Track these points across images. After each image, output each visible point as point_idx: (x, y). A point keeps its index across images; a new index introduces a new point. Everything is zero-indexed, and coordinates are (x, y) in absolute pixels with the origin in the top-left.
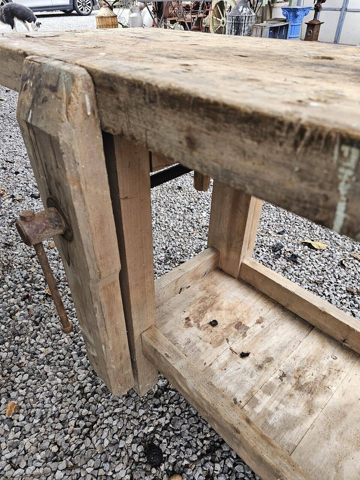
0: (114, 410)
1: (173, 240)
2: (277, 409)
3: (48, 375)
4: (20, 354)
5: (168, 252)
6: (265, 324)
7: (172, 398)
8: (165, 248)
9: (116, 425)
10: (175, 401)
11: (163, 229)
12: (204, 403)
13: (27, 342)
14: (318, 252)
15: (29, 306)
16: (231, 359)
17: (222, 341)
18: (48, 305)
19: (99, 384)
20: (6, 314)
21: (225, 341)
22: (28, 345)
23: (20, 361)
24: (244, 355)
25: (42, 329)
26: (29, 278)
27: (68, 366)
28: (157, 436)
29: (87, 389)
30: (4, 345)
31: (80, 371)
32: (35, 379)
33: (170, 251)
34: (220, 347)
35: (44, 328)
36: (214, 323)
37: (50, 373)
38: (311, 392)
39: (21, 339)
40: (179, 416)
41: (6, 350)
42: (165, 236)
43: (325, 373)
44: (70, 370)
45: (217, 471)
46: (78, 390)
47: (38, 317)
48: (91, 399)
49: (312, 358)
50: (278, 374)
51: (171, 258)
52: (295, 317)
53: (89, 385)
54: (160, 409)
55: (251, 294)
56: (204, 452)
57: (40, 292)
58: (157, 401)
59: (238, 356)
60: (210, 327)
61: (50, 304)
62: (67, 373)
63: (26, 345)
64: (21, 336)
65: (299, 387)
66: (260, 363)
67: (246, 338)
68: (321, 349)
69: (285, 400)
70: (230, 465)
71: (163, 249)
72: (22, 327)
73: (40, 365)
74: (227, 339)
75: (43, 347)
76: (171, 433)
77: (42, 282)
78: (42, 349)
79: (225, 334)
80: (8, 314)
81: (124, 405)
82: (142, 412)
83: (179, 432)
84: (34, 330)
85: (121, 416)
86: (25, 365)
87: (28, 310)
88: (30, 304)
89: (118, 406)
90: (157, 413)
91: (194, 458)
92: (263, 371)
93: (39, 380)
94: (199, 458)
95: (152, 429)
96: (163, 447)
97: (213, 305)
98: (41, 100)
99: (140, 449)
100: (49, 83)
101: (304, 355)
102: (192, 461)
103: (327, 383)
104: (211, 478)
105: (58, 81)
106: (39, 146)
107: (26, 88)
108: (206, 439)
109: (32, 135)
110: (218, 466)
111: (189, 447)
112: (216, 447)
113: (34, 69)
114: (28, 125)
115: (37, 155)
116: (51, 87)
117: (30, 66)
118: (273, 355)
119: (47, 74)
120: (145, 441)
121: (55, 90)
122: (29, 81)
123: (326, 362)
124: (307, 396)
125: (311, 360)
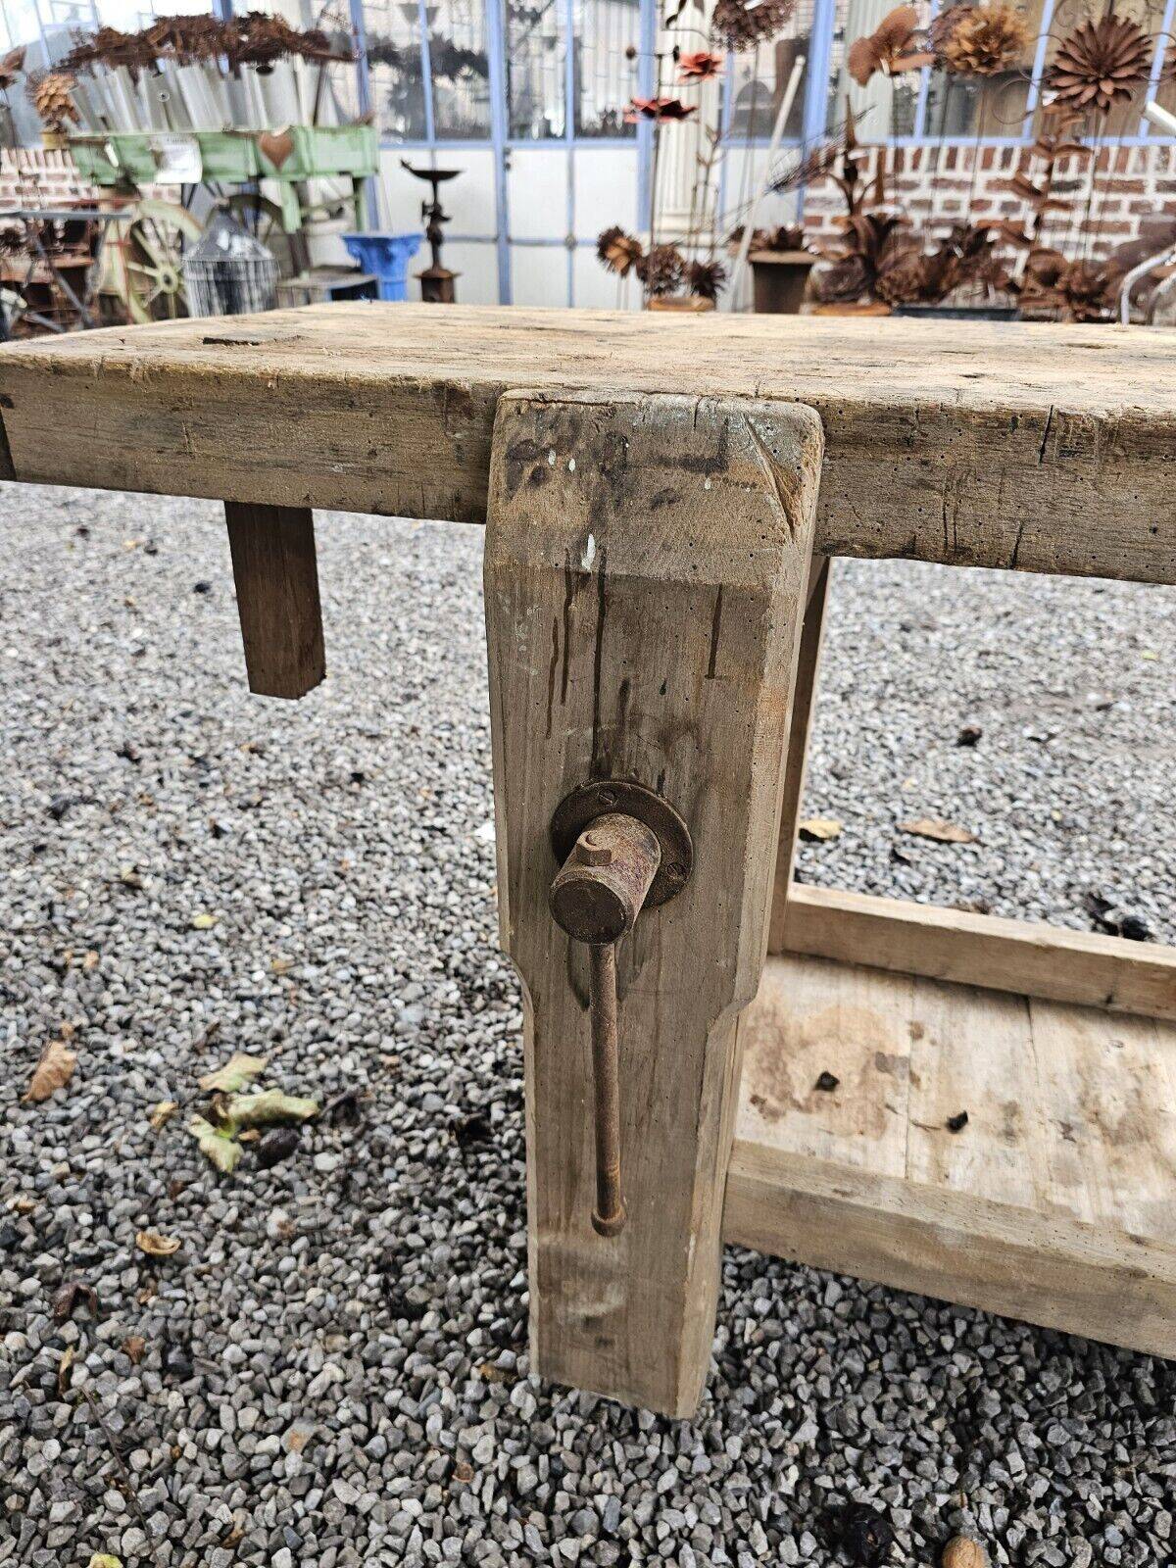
0: (655, 1488)
1: (446, 933)
2: (1118, 1204)
3: (363, 1507)
4: (198, 1503)
5: (457, 973)
6: (931, 1032)
7: (778, 1362)
8: (440, 965)
9: (699, 1521)
10: (794, 1365)
11: (393, 911)
12: (1011, 1260)
13: (191, 1451)
14: (830, 845)
15: (102, 1331)
16: (935, 1145)
17: (880, 1115)
18: (180, 1293)
19: (554, 1442)
20: (30, 1397)
21: (887, 1112)
22: (203, 1459)
23: (215, 1526)
24: (957, 1124)
25: (218, 1382)
26: (22, 1237)
27: (408, 1443)
28: (825, 1481)
29: (526, 1479)
30: (100, 1509)
31: (468, 1436)
32: (321, 1552)
33: (463, 969)
34: (889, 1132)
35: (221, 1374)
36: (827, 1083)
37: (366, 1501)
38: (1143, 1135)
39: (157, 1454)
40: (833, 1397)
41: (124, 1520)
42: (413, 931)
43: (1131, 1083)
44: (419, 1455)
45: (1019, 1473)
46: (496, 1496)
47: (170, 1350)
48: (562, 1501)
49: (1083, 1065)
50: (1055, 1132)
51: (481, 989)
52: (975, 992)
53: (521, 1462)
54: (777, 1407)
55: (842, 977)
56: (956, 1449)
57: (107, 1263)
58: (747, 1395)
59: (945, 1133)
60: (827, 1096)
61: (182, 1286)
62: (423, 1468)
63: (194, 1462)
64: (150, 1443)
65: (1115, 1137)
66: (1002, 1126)
67: (924, 1083)
68: (1080, 1038)
69: (1115, 1177)
70: (1034, 1442)
71: (435, 970)
72: (130, 1414)
73: (303, 1498)
74: (888, 1107)
75: (263, 1435)
76: (851, 1453)
77: (93, 1227)
78: (272, 1443)
79: (873, 1096)
80: (39, 1393)
81: (673, 1459)
82: (734, 1445)
83: (867, 1438)
84: (186, 1399)
85: (689, 1490)
86: (243, 1526)
87: (110, 1342)
88: (101, 1322)
89: (657, 1469)
90: (778, 1424)
91: (951, 1476)
92: (1022, 1140)
93: (340, 1547)
94: (961, 1464)
95: (794, 1473)
96: (864, 1496)
97: (782, 1040)
98: (643, 501)
99: (809, 1543)
100: (676, 452)
101: (1063, 1067)
102: (951, 1490)
103: (1152, 1101)
104: (1016, 1501)
105: (723, 441)
106: (614, 635)
107: (538, 478)
108: (933, 1415)
109: (584, 608)
110: (1015, 1460)
111: (913, 1460)
112: (966, 1423)
113: (575, 424)
114: (575, 580)
115: (582, 665)
116: (689, 464)
117: (550, 416)
118: (1009, 1096)
119: (655, 430)
120: (802, 1518)
121: (716, 464)
122: (551, 459)
123: (1111, 1060)
124: (1145, 1148)
125: (1086, 1070)
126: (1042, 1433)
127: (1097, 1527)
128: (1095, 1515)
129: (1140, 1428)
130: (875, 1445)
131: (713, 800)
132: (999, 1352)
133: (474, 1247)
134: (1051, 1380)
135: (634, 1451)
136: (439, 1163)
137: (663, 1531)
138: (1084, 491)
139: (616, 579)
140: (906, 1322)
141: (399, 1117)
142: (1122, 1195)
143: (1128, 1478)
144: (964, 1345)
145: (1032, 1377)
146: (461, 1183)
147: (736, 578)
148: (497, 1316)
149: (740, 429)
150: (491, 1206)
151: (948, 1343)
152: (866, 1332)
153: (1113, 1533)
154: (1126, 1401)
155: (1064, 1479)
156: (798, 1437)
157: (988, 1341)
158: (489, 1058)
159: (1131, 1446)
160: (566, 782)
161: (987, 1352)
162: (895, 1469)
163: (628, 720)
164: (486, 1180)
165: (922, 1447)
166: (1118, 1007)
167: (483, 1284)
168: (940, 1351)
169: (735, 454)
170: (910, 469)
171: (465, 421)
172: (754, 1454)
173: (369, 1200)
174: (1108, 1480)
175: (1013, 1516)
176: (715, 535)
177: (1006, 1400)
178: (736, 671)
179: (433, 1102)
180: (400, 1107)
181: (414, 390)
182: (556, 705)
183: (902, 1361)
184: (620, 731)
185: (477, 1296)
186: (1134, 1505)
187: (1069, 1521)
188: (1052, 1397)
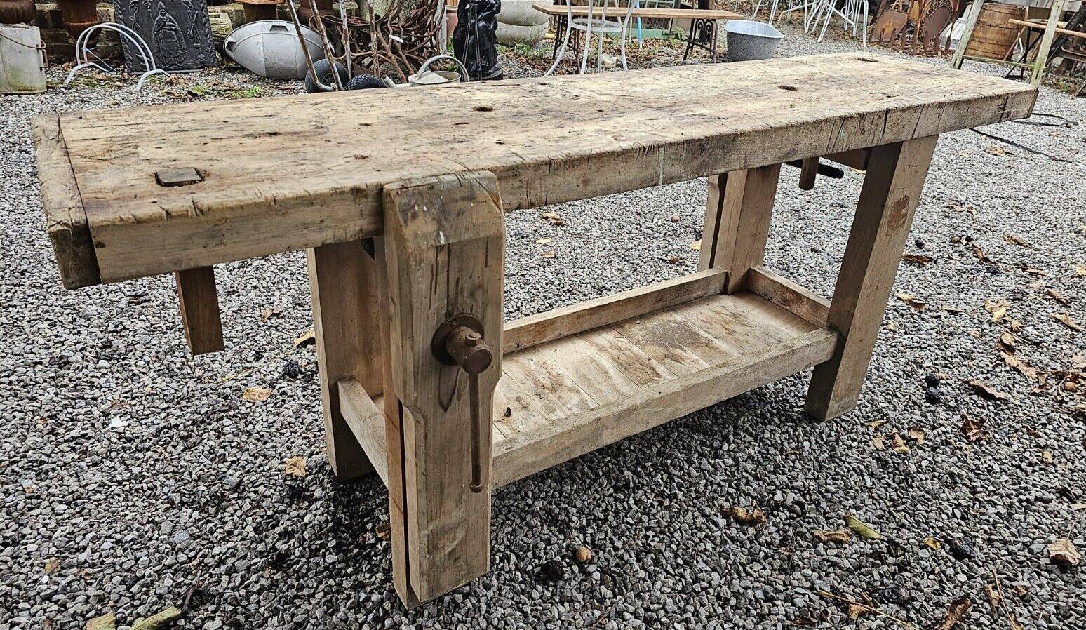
0: (481, 614)
24: (507, 413)
28: (529, 568)
38: (560, 385)
40: (511, 543)
43: (544, 371)
45: (577, 522)
49: (527, 372)
50: (537, 399)
56: (556, 529)
59: (506, 419)
65: (554, 390)
66: (521, 406)
69: (562, 402)
70: (575, 510)
76: (530, 554)
81: (478, 601)
82: (494, 581)
83: (531, 546)
85: (492, 604)
89: (477, 608)
90: (502, 564)
91: (562, 537)
92: (530, 407)
94: (561, 531)
95: (518, 573)
96: (544, 561)
98: (453, 216)
99: (540, 588)
100: (458, 196)
101: (522, 377)
102: (564, 541)
103: (554, 373)
104: (582, 530)
105: (472, 189)
106: (454, 263)
107: (414, 216)
108: (542, 526)
109: (443, 257)
110: (575, 519)
111: (548, 542)
112: (552, 520)
113: (420, 193)
114: (439, 249)
115: (442, 278)
116: (463, 199)
117: (411, 193)
118: (515, 396)
119: (449, 190)
120: (531, 584)
121: (472, 198)
122: (417, 208)
123: (533, 366)
124: (564, 388)
125: (529, 374)
126: (575, 507)
127: (606, 519)
128: (603, 517)
129: (597, 486)
130: (536, 546)
131: (489, 310)
132: (547, 492)
133: (330, 601)
134: (567, 489)
135: (463, 611)
136: (274, 585)
137: (496, 622)
138: (560, 179)
139: (453, 244)
140: (513, 505)
141: (229, 582)
142: (569, 406)
143: (603, 501)
144: (535, 499)
145: (561, 493)
146: (296, 584)
147: (491, 232)
148: (367, 615)
149: (475, 183)
150: (320, 583)
151: (530, 501)
152: (504, 517)
153: (610, 518)
154: (588, 481)
155: (590, 514)
156: (512, 562)
157: (541, 492)
158: (250, 529)
159: (598, 492)
160: (437, 323)
161: (543, 495)
162: (545, 549)
163: (459, 291)
164: (306, 575)
165: (547, 536)
166: (522, 347)
167: (349, 609)
168: (529, 506)
169: (477, 193)
170: (517, 184)
171: (364, 200)
172: (502, 578)
173: (255, 623)
174: (599, 506)
175: (584, 535)
176: (481, 221)
177: (558, 505)
178: (494, 262)
179: (242, 564)
180: (225, 579)
181: (343, 192)
182: (433, 296)
183: (521, 517)
184: (457, 297)
185: (351, 616)
186: (609, 507)
187: (597, 525)
188: (570, 494)
